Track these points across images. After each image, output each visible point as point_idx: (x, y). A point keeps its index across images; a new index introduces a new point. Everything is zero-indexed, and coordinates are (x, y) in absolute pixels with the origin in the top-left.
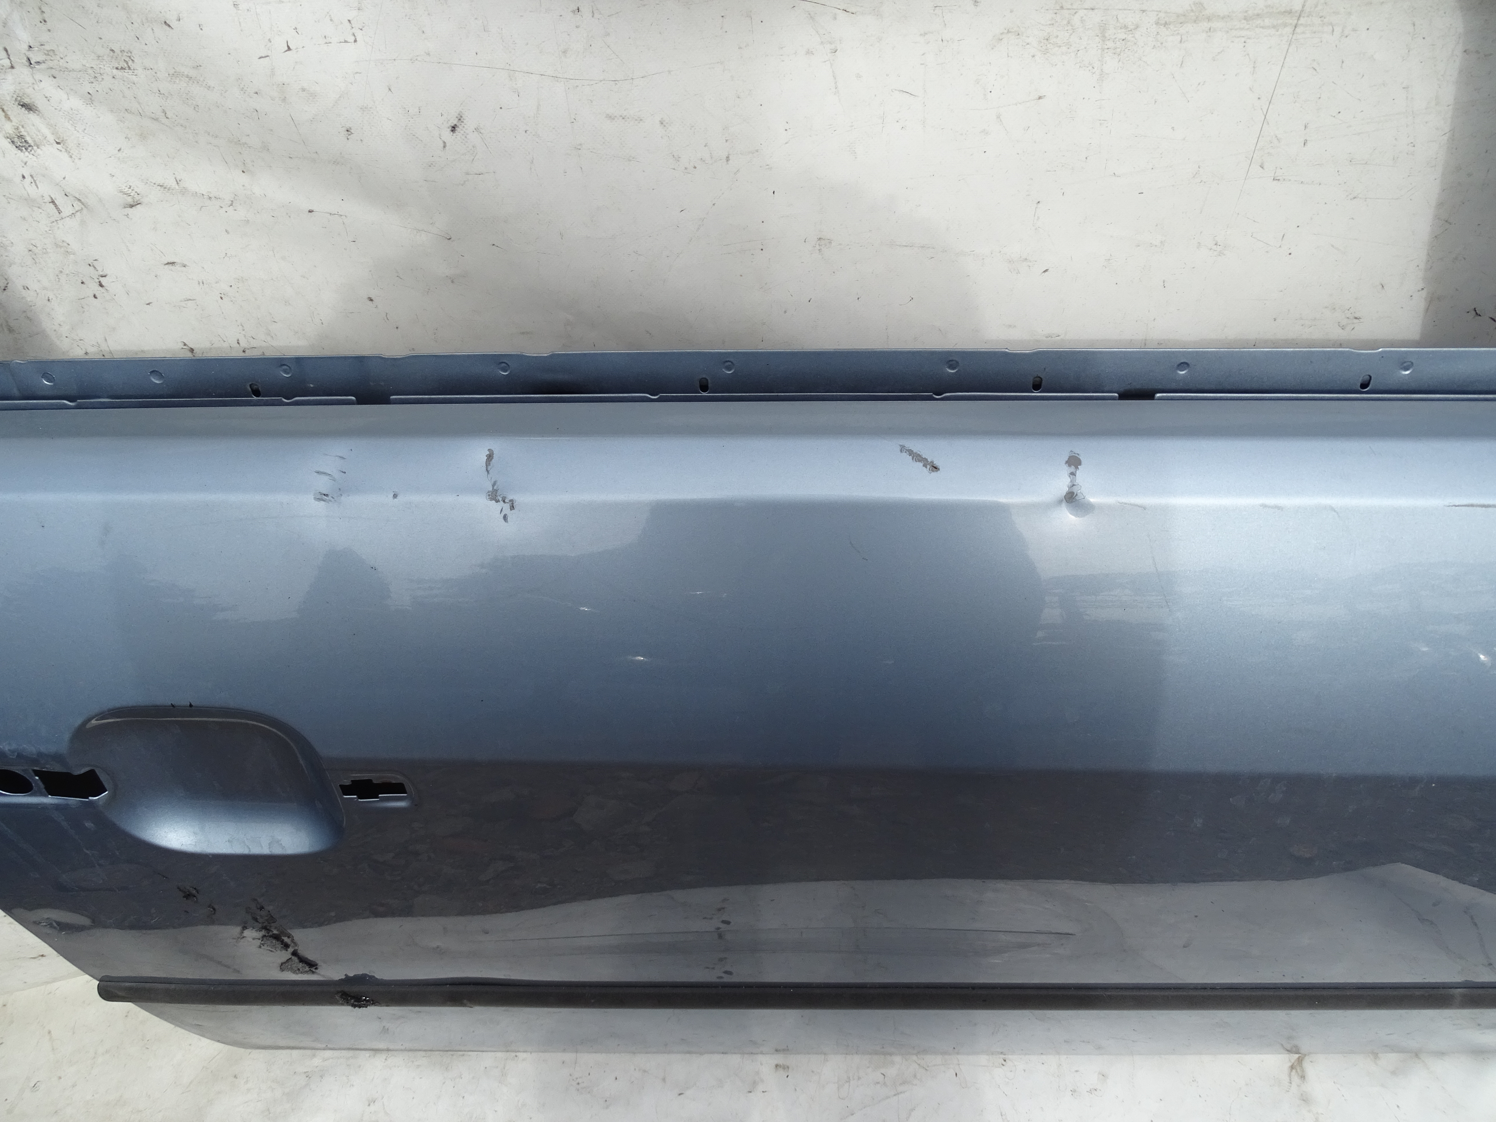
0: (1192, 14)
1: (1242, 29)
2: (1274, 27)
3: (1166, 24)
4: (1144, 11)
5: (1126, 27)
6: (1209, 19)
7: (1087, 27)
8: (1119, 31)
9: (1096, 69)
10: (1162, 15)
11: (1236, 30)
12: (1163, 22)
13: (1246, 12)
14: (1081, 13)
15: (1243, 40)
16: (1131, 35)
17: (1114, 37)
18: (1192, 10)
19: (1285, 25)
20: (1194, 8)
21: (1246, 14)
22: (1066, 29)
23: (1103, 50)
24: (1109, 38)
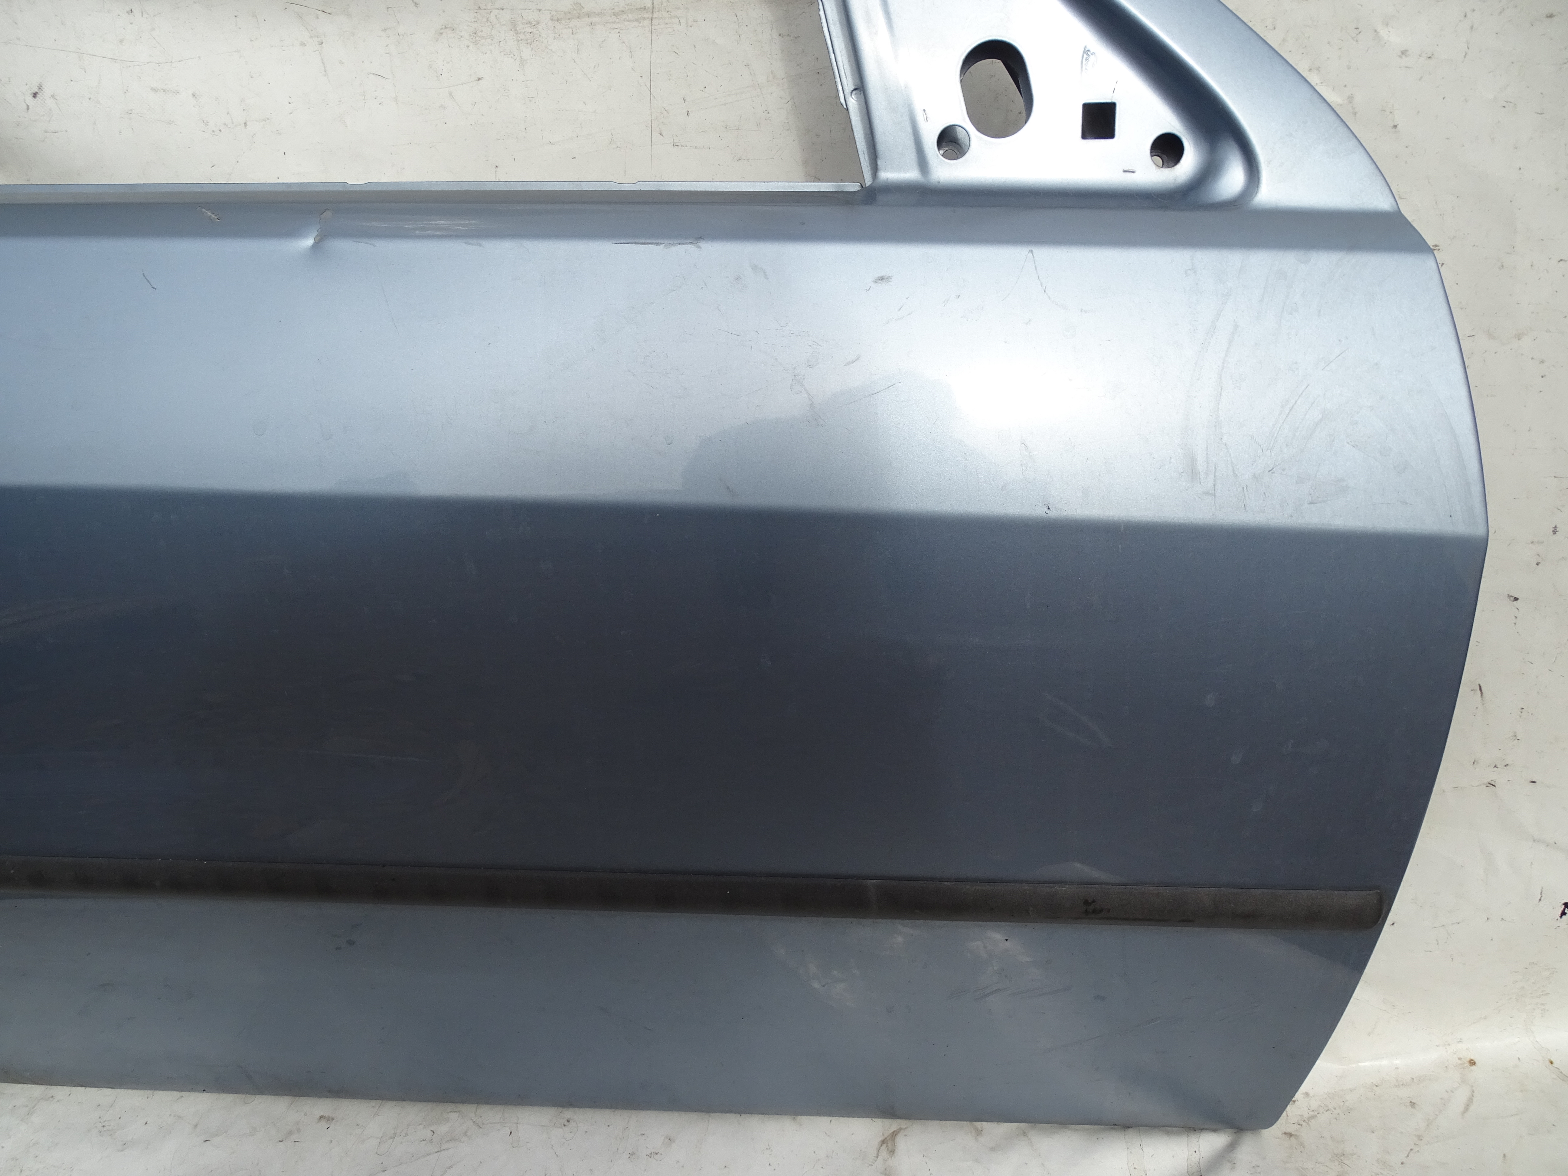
0: (575, 12)
1: (614, 23)
2: (637, 20)
3: (558, 20)
4: (540, 10)
5: (530, 23)
6: (588, 15)
7: (502, 23)
8: (526, 26)
9: (516, 56)
10: (553, 13)
11: (610, 23)
12: (556, 19)
13: (613, 9)
14: (495, 12)
15: (617, 31)
16: (535, 29)
17: (523, 31)
18: (574, 9)
19: (644, 19)
20: (575, 7)
21: (613, 11)
22: (487, 24)
23: (518, 41)
24: (519, 32)
